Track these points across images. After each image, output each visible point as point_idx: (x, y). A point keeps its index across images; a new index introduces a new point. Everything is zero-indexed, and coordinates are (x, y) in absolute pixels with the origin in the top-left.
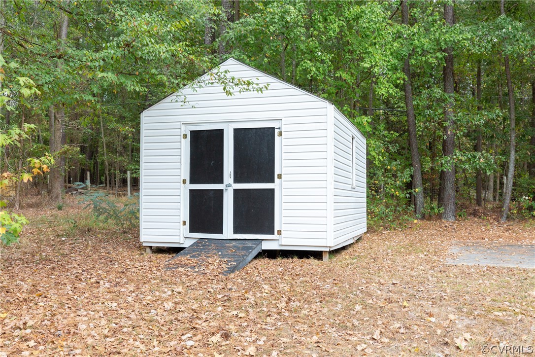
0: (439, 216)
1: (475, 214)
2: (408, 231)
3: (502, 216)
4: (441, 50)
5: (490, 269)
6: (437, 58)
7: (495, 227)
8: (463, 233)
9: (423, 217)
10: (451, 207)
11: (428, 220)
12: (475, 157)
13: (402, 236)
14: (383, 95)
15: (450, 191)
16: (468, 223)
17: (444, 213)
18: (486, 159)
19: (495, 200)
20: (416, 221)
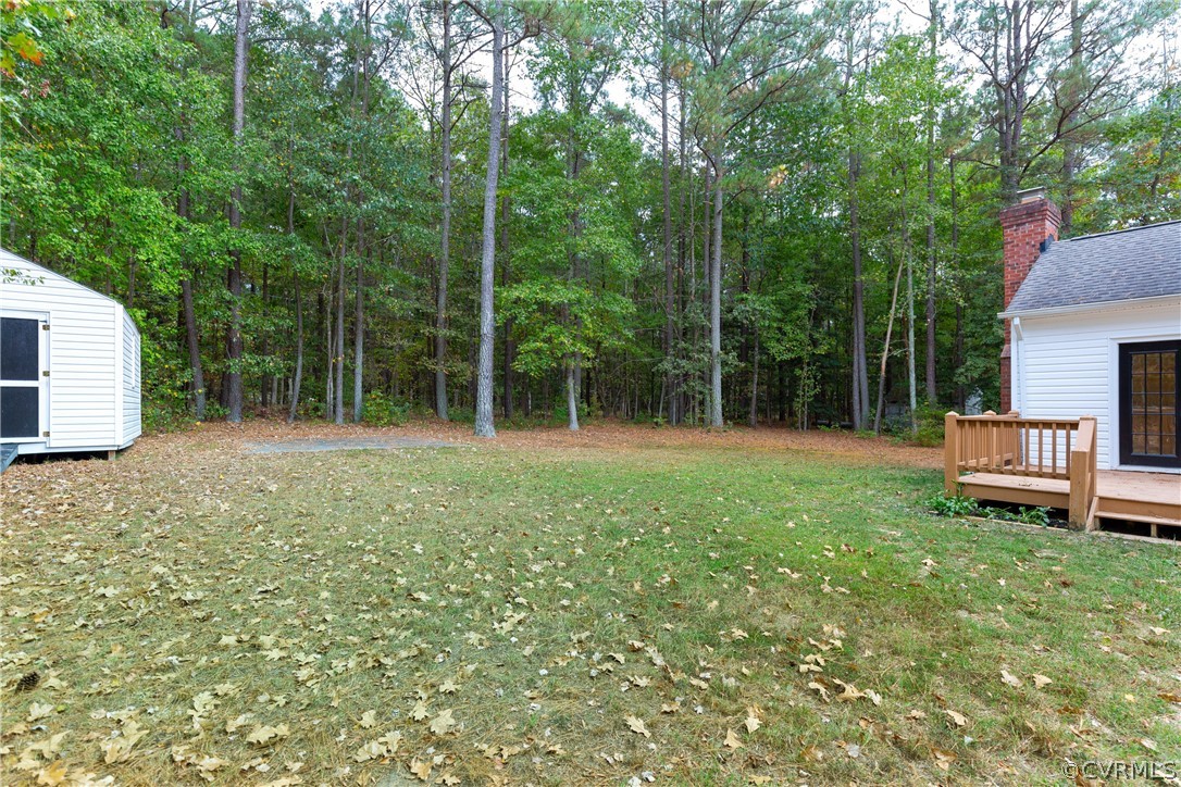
0: (224, 418)
1: (262, 415)
2: (190, 434)
3: (289, 417)
4: (230, 253)
5: (284, 454)
6: (225, 260)
7: (283, 427)
8: (251, 432)
9: (205, 420)
10: (237, 408)
11: (211, 421)
12: (264, 361)
13: (184, 438)
14: (160, 291)
15: (236, 393)
16: (256, 424)
17: (230, 415)
18: (276, 363)
19: (279, 403)
20: (198, 423)
